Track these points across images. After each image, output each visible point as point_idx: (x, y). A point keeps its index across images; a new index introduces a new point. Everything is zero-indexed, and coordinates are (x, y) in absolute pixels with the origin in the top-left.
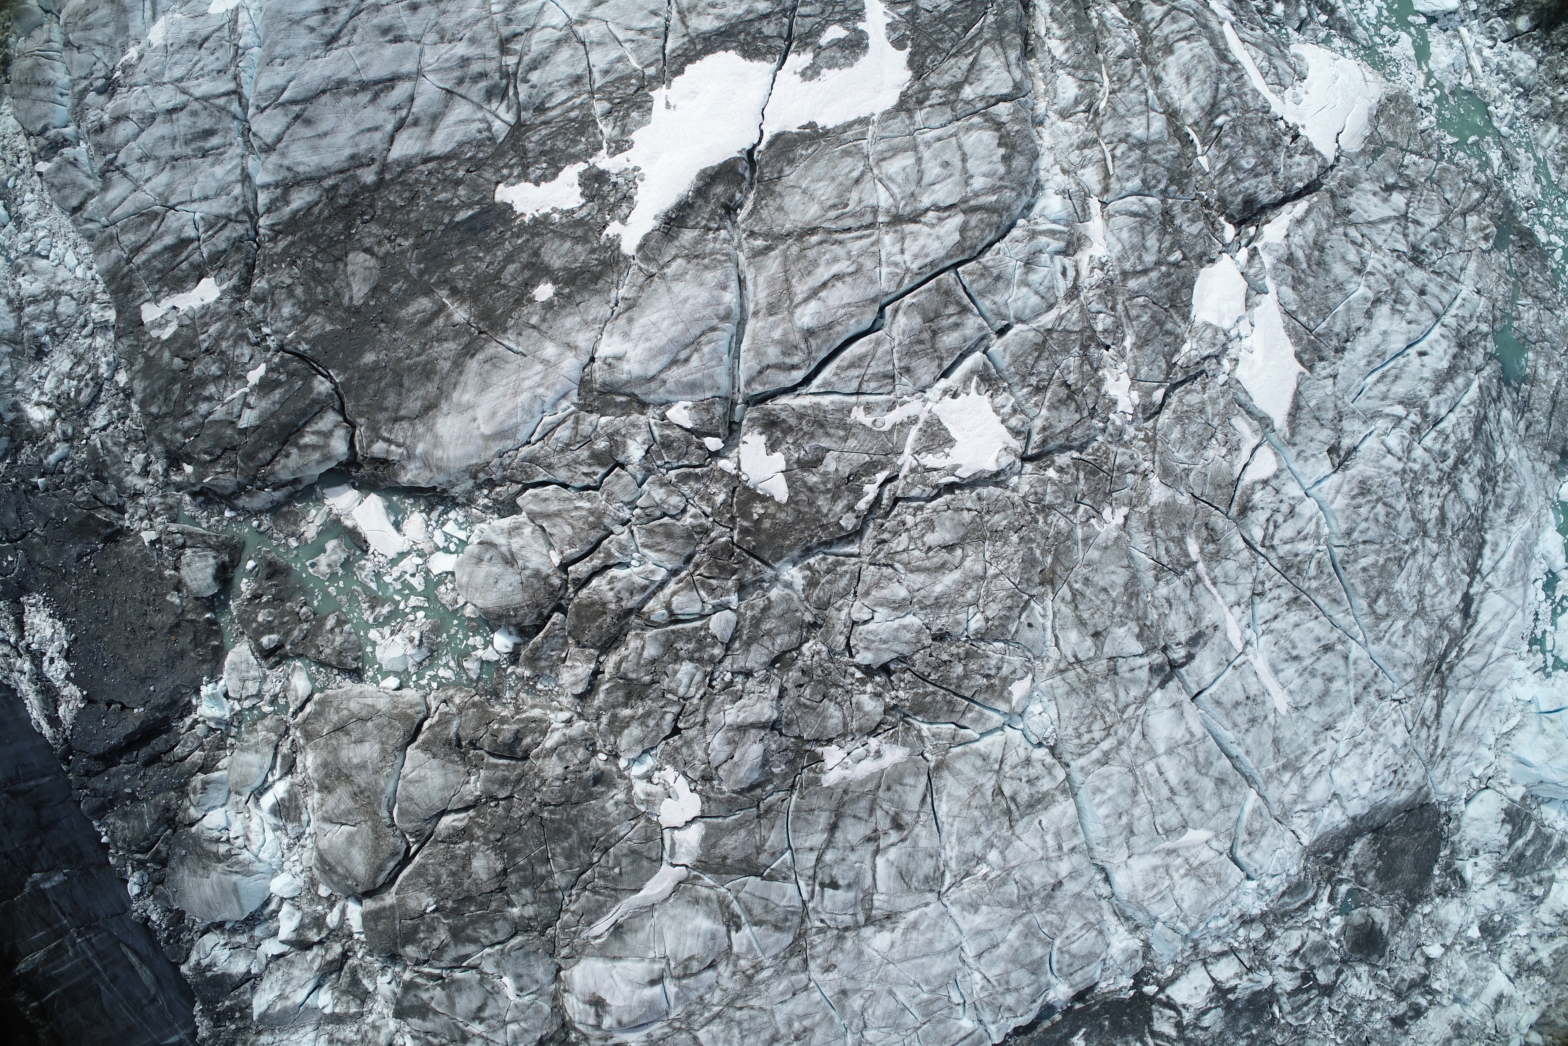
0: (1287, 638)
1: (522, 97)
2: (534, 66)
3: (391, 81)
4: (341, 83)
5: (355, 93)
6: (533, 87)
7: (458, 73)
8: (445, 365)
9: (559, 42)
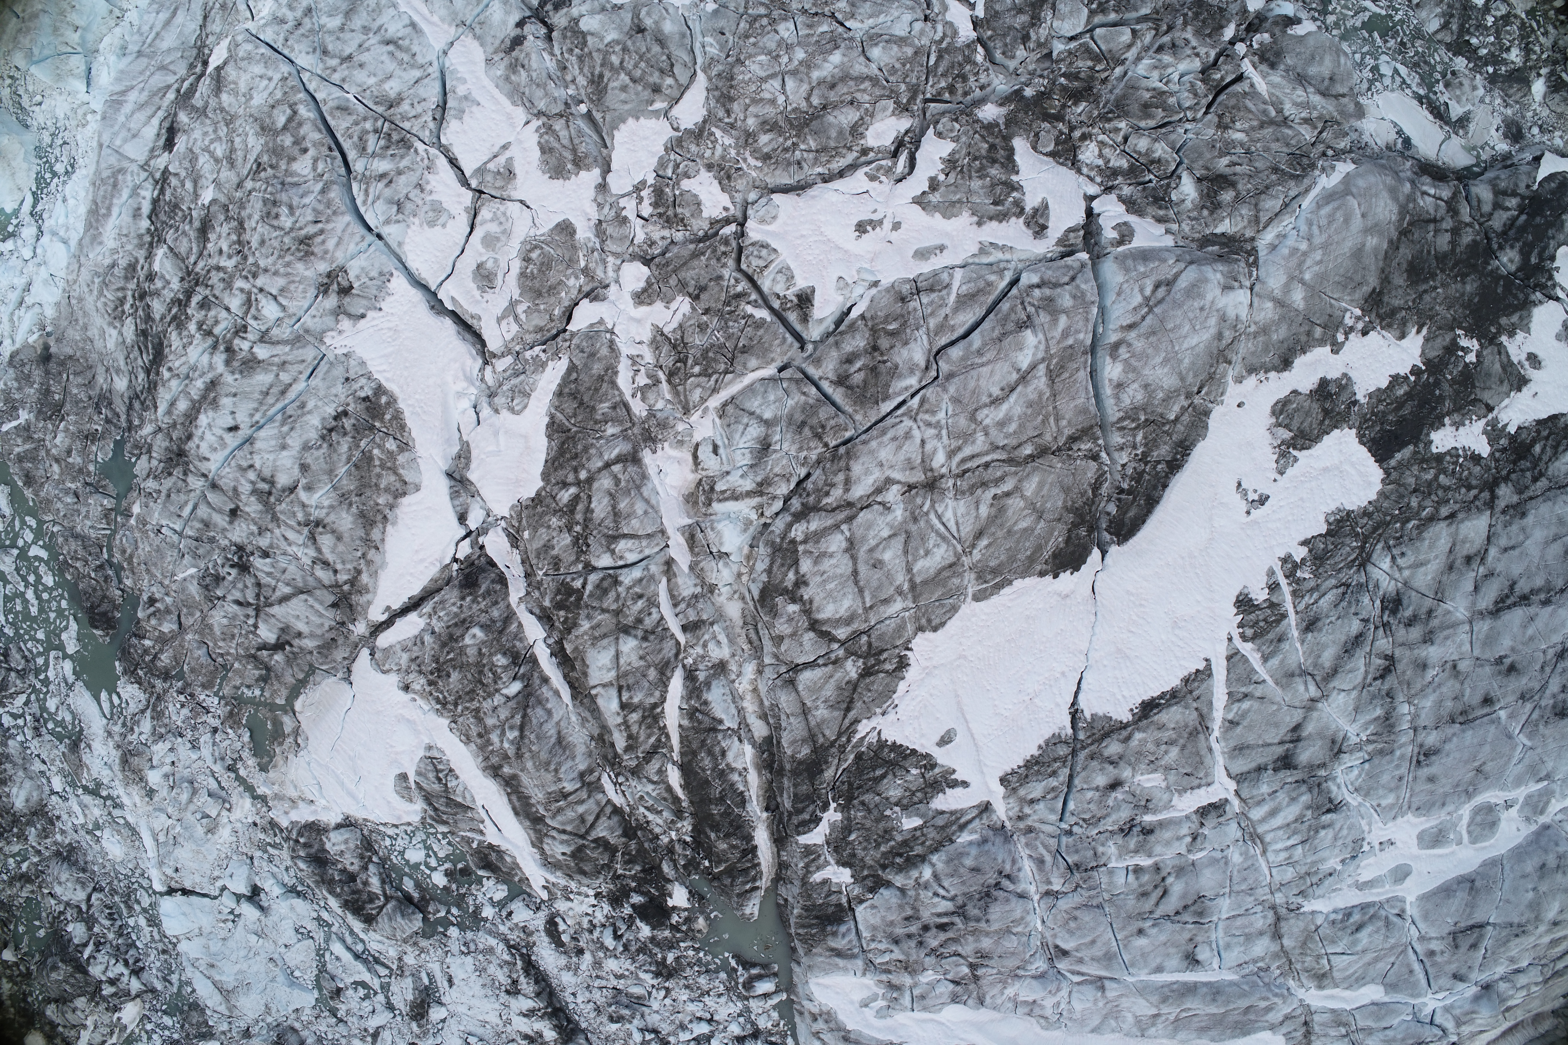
0: (401, 62)
1: (1366, 600)
2: (1358, 640)
3: (1500, 607)
4: (1546, 603)
5: (1532, 592)
6: (1356, 614)
7: (1435, 623)
8: (1399, 280)
9: (1334, 672)
